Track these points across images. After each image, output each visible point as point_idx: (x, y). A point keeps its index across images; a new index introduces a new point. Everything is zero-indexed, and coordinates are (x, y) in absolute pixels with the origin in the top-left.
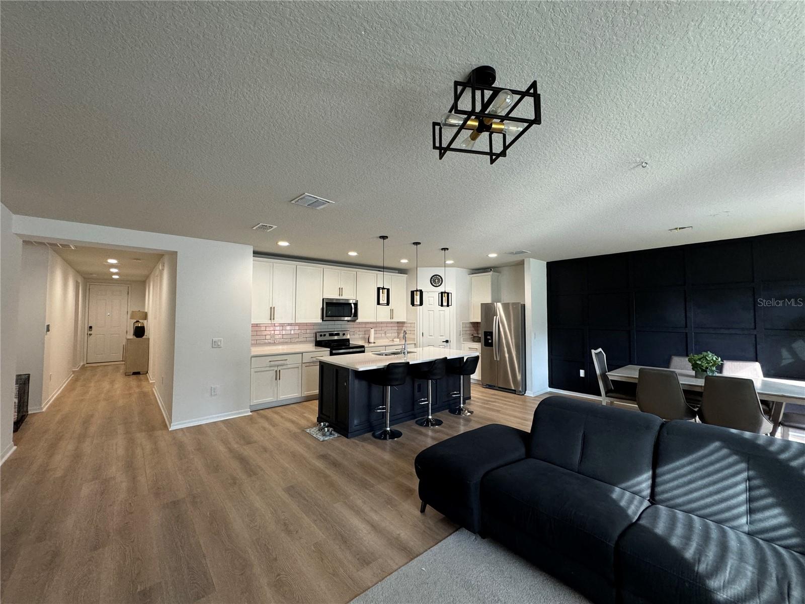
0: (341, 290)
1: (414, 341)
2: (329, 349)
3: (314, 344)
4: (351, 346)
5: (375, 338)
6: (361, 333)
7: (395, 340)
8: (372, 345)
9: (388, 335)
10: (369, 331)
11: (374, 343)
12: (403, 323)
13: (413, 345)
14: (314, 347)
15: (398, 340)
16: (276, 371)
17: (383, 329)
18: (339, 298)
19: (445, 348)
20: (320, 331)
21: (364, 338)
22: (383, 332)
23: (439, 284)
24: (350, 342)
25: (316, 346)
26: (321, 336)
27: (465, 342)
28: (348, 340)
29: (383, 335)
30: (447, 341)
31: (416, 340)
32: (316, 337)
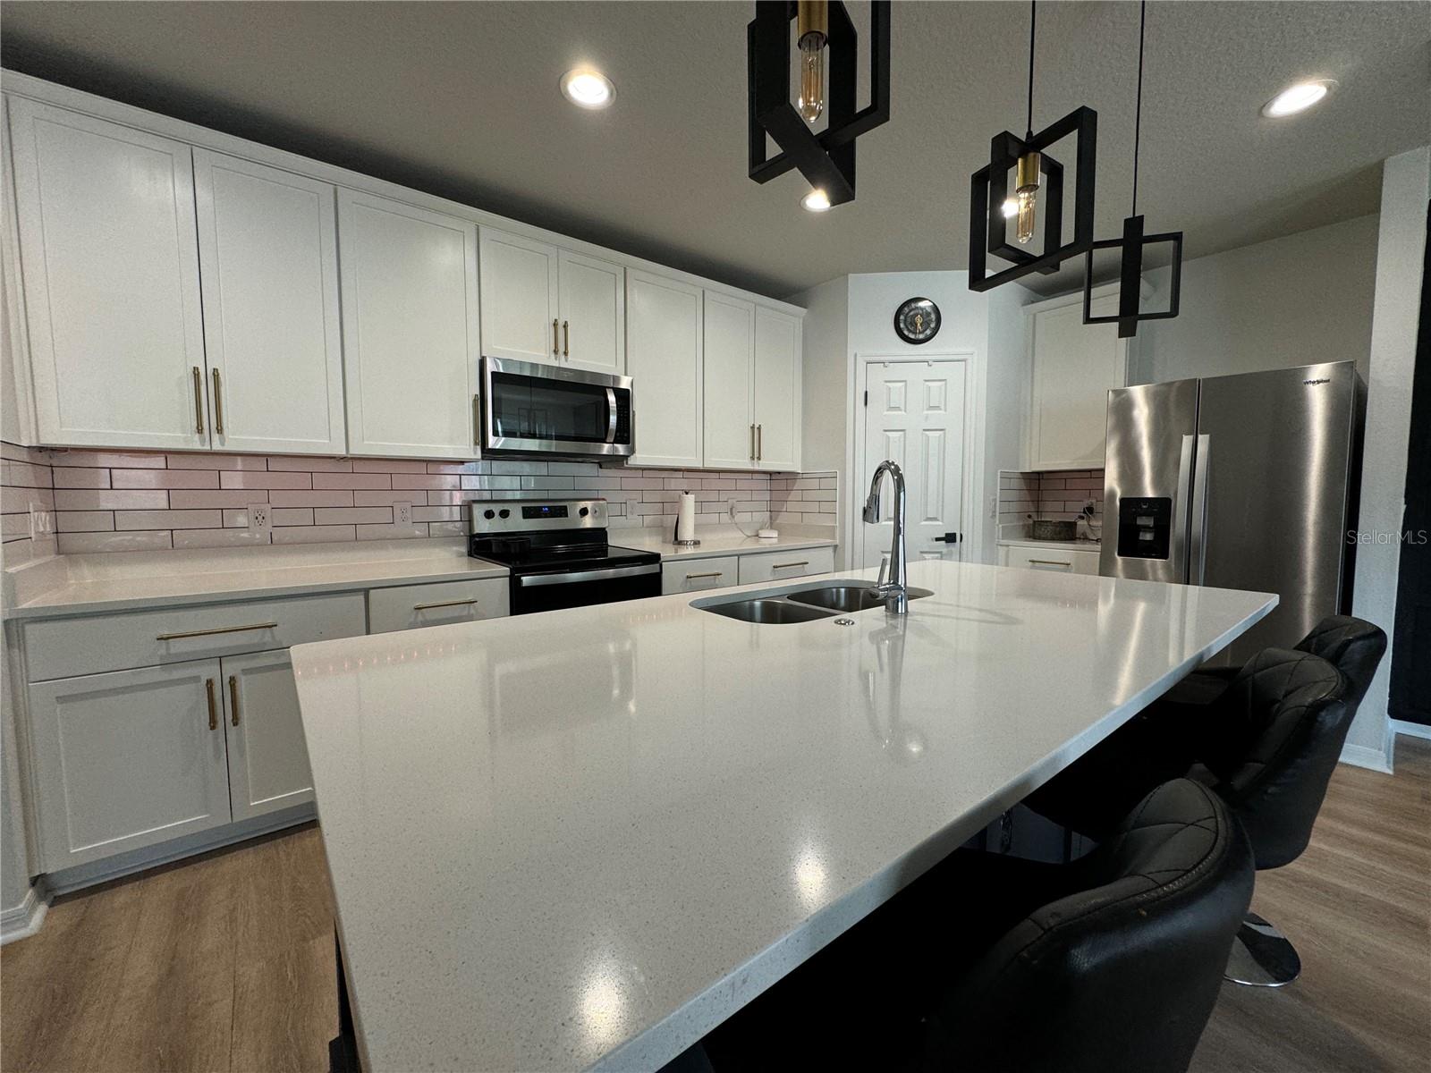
0: (560, 330)
1: (834, 538)
2: (505, 570)
3: (464, 549)
4: (612, 554)
5: (697, 527)
6: (646, 508)
7: (763, 533)
8: (689, 551)
9: (739, 517)
10: (678, 503)
11: (696, 543)
12: (790, 476)
13: (830, 550)
14: (466, 559)
15: (775, 534)
16: (210, 683)
17: (723, 497)
18: (555, 364)
19: (941, 558)
20: (487, 496)
21: (659, 528)
22: (725, 507)
23: (928, 332)
24: (610, 542)
25: (470, 554)
26: (489, 515)
27: (1011, 542)
28: (599, 535)
29: (725, 518)
30: (950, 538)
31: (838, 532)
32: (470, 521)
